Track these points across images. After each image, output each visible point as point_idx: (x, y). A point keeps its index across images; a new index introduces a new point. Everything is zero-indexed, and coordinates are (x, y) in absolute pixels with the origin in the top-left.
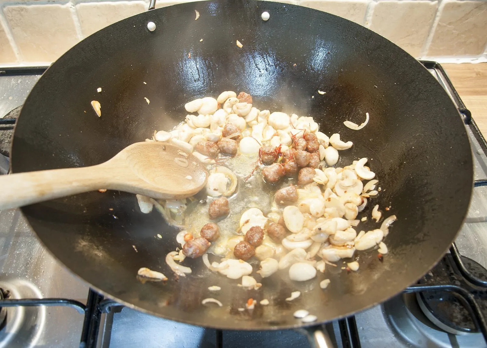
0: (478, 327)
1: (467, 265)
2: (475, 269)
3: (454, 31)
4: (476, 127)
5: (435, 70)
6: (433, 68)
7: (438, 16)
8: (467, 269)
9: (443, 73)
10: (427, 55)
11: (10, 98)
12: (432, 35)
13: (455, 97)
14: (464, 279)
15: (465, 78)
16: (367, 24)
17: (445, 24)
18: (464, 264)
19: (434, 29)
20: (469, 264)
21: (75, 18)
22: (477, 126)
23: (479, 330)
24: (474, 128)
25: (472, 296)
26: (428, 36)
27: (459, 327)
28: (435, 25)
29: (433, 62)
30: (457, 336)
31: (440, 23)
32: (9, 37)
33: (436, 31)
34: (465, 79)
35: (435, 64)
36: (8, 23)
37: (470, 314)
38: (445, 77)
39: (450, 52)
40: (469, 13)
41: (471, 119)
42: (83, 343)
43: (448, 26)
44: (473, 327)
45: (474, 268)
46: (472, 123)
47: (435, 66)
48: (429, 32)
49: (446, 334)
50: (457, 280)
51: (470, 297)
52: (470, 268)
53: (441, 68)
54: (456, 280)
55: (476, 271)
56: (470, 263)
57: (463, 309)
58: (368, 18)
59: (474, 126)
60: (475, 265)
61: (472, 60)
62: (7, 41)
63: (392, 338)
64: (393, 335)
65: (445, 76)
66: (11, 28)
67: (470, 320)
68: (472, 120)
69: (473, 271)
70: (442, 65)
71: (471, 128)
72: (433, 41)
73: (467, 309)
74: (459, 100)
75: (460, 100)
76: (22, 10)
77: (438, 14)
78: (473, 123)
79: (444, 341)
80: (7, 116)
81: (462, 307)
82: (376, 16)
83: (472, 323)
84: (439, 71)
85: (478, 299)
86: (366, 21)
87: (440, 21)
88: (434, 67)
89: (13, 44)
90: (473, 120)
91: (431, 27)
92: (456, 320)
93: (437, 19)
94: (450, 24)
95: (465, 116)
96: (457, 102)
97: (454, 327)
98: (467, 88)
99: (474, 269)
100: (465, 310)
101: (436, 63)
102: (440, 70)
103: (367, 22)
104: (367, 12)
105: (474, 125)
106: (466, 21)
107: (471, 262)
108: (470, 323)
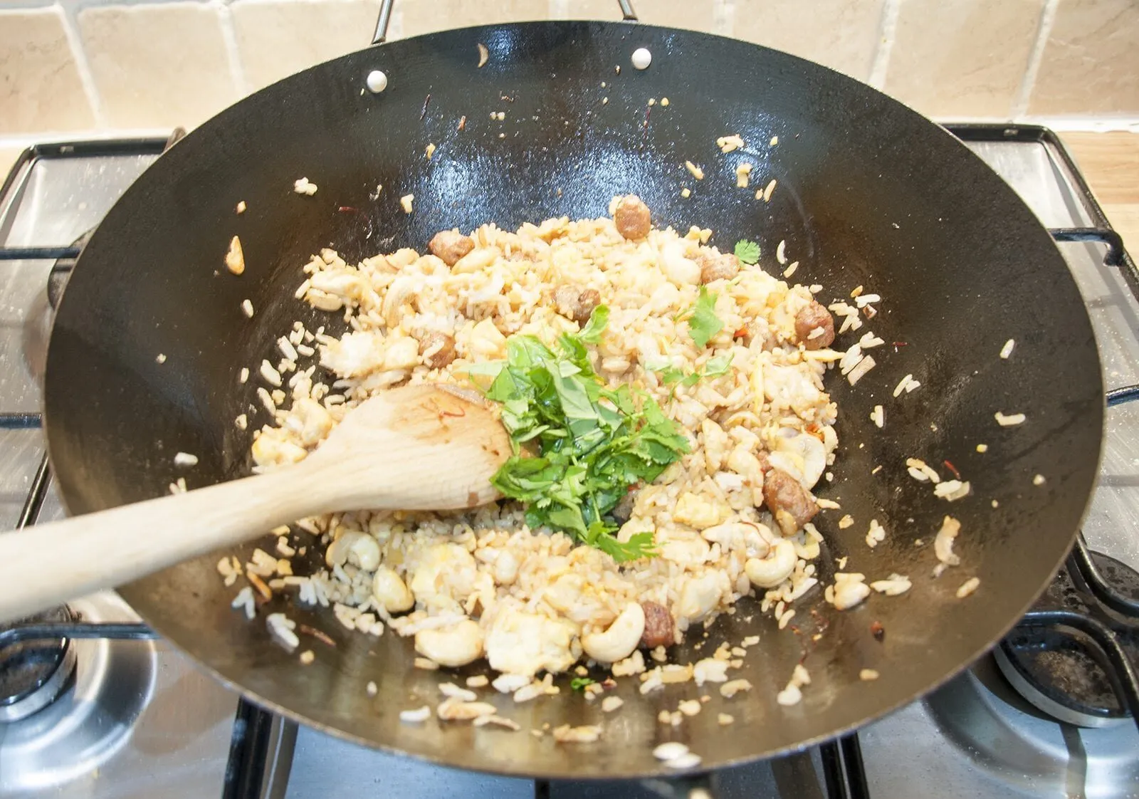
0: (1126, 704)
1: (1105, 572)
2: (1124, 580)
3: (1086, 59)
4: (1134, 270)
5: (1043, 144)
6: (1039, 140)
7: (1046, 24)
8: (1106, 582)
9: (1061, 151)
10: (1028, 113)
11: (82, 206)
12: (1035, 66)
13: (1088, 206)
14: (1099, 602)
15: (1116, 165)
16: (885, 41)
17: (1063, 43)
18: (1099, 570)
19: (1038, 54)
20: (1111, 570)
21: (227, 32)
22: (1136, 268)
23: (1128, 711)
24: (1130, 274)
25: (1112, 636)
26: (1027, 68)
27: (1084, 704)
28: (1042, 43)
29: (1039, 126)
30: (1080, 730)
31: (1053, 40)
32: (84, 75)
33: (1045, 57)
34: (1116, 168)
35: (1043, 131)
36: (84, 45)
37: (1108, 677)
38: (1064, 159)
39: (1080, 105)
40: (1117, 17)
41: (1123, 254)
42: (241, 721)
43: (1072, 47)
44: (1115, 704)
45: (1121, 579)
46: (1125, 263)
47: (1042, 135)
48: (1028, 60)
49: (1057, 725)
50: (1082, 604)
51: (1108, 638)
52: (1113, 579)
53: (1056, 141)
54: (1079, 603)
55: (1125, 586)
56: (1114, 568)
57: (1093, 665)
58: (886, 29)
59: (1130, 269)
60: (1125, 572)
61: (1133, 125)
62: (79, 84)
63: (935, 737)
64: (937, 730)
65: (1066, 157)
66: (90, 56)
67: (1108, 691)
68: (1125, 256)
69: (1120, 586)
70: (1057, 134)
71: (1123, 274)
72: (1040, 81)
73: (1103, 667)
74: (1096, 211)
75: (1098, 212)
76: (116, 15)
77: (1047, 19)
78: (1129, 263)
79: (1053, 742)
80: (78, 243)
81: (1090, 662)
82: (905, 23)
83: (1113, 696)
84: (1053, 146)
85: (1128, 644)
86: (883, 34)
87: (1052, 35)
88: (1042, 139)
89: (90, 91)
90: (1128, 255)
91: (1032, 47)
92: (1078, 690)
93: (1045, 32)
94: (1075, 41)
95: (1109, 245)
96: (1092, 215)
97: (1071, 706)
98: (1119, 186)
99: (1122, 582)
100: (1097, 667)
101: (1045, 129)
102: (1055, 145)
103: (884, 38)
104: (882, 16)
105: (1131, 266)
106: (1113, 35)
107: (1114, 565)
108: (1108, 697)
